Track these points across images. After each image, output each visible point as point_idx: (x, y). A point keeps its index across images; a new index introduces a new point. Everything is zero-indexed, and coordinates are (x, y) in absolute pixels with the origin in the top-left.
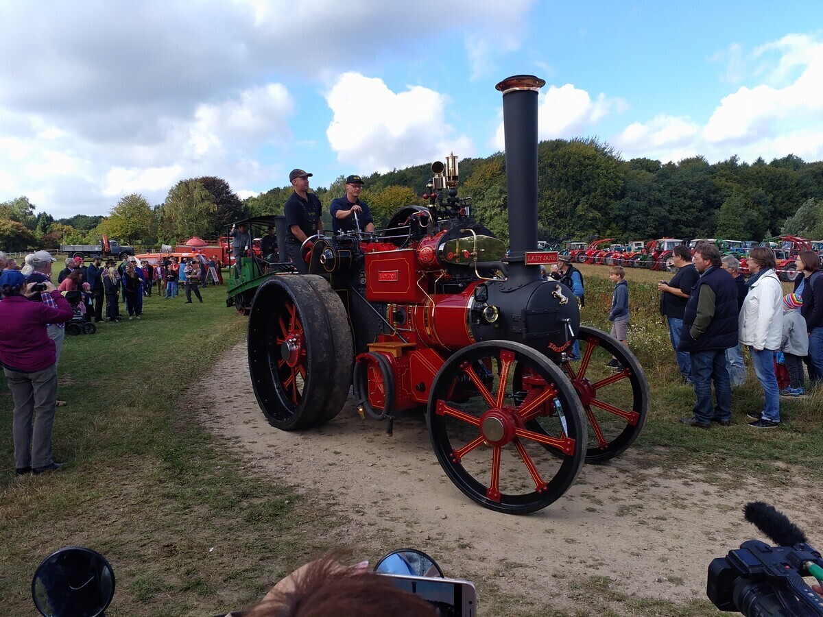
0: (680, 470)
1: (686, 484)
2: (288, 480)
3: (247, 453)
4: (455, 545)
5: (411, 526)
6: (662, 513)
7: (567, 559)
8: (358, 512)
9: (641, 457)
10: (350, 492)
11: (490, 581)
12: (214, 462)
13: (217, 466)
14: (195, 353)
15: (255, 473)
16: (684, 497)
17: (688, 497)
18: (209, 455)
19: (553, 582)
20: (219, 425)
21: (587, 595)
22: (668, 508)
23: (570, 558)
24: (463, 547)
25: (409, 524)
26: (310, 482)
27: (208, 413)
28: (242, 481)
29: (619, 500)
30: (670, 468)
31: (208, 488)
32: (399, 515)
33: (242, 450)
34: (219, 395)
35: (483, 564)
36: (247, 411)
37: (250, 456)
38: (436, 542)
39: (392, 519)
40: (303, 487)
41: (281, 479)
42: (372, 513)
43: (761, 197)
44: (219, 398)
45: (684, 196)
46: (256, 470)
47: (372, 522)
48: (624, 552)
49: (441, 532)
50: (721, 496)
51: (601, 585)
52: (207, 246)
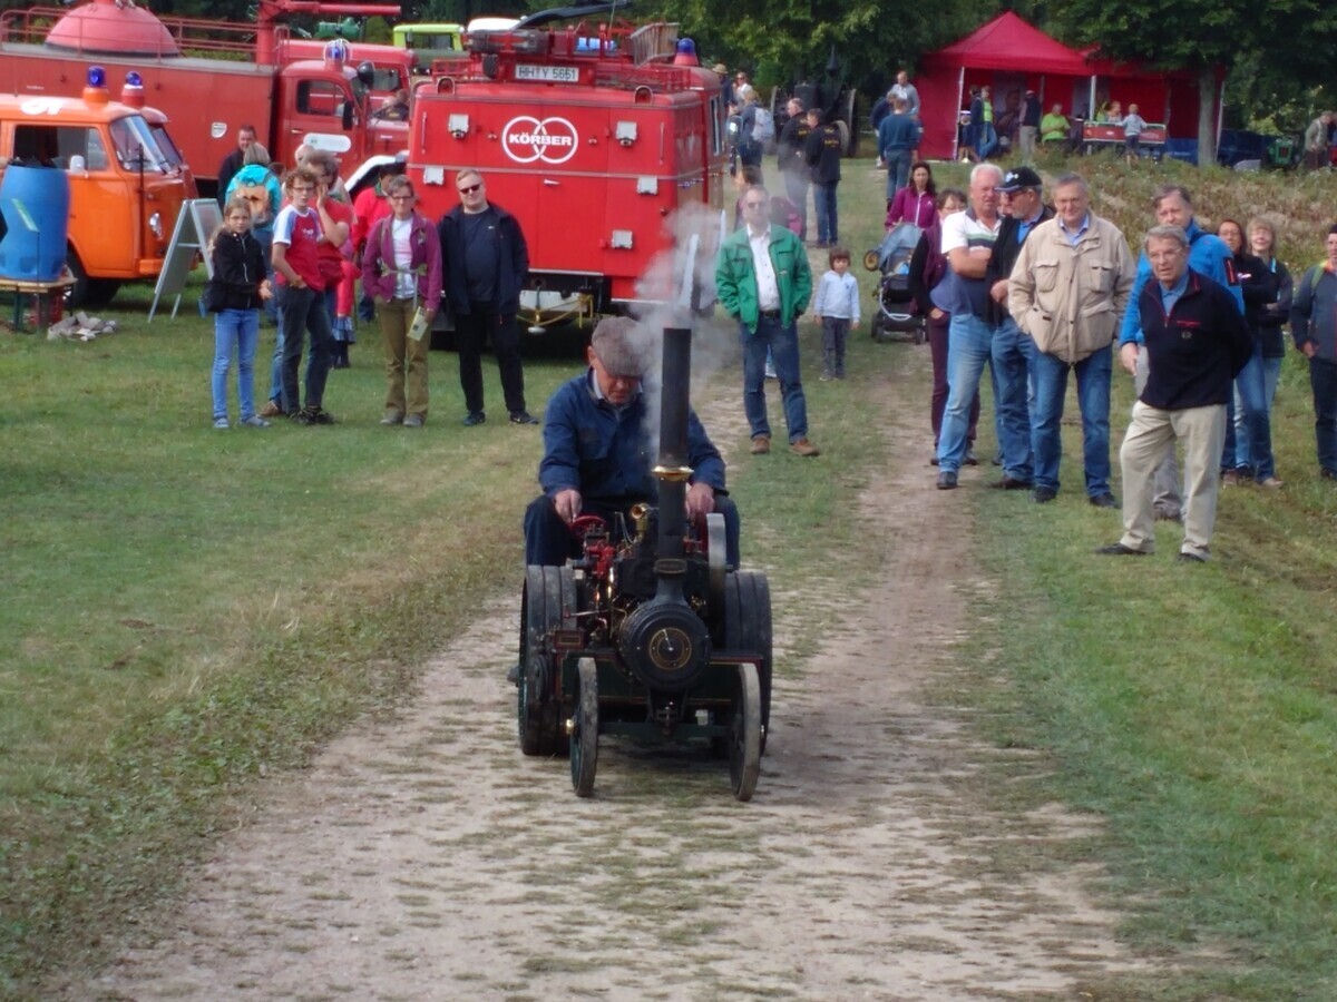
52: (175, 55)
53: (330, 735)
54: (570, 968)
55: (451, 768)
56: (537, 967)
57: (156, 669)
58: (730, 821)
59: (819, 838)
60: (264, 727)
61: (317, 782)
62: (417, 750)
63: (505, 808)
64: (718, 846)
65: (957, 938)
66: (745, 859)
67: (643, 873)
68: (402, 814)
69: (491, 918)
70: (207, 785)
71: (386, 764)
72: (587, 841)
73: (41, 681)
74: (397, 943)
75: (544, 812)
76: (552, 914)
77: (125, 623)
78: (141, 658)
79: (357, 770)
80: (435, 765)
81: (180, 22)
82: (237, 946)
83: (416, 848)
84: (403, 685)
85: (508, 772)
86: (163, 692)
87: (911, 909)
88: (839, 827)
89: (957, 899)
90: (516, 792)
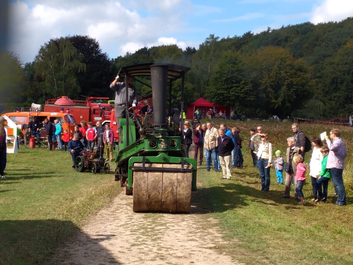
52: (74, 106)
53: (100, 210)
55: (118, 214)
56: (133, 245)
57: (72, 200)
58: (162, 222)
59: (176, 224)
60: (89, 209)
61: (98, 217)
62: (113, 212)
63: (127, 220)
64: (160, 225)
65: (197, 239)
66: (164, 227)
67: (149, 230)
68: (111, 222)
69: (125, 238)
70: (80, 218)
71: (108, 214)
72: (140, 225)
73: (54, 202)
75: (133, 221)
76: (135, 237)
77: (68, 193)
78: (70, 198)
79: (104, 215)
80: (116, 214)
81: (75, 101)
82: (86, 243)
83: (113, 227)
84: (111, 202)
85: (128, 215)
86: (73, 204)
87: (190, 235)
88: (179, 222)
89: (197, 233)
90: (129, 218)
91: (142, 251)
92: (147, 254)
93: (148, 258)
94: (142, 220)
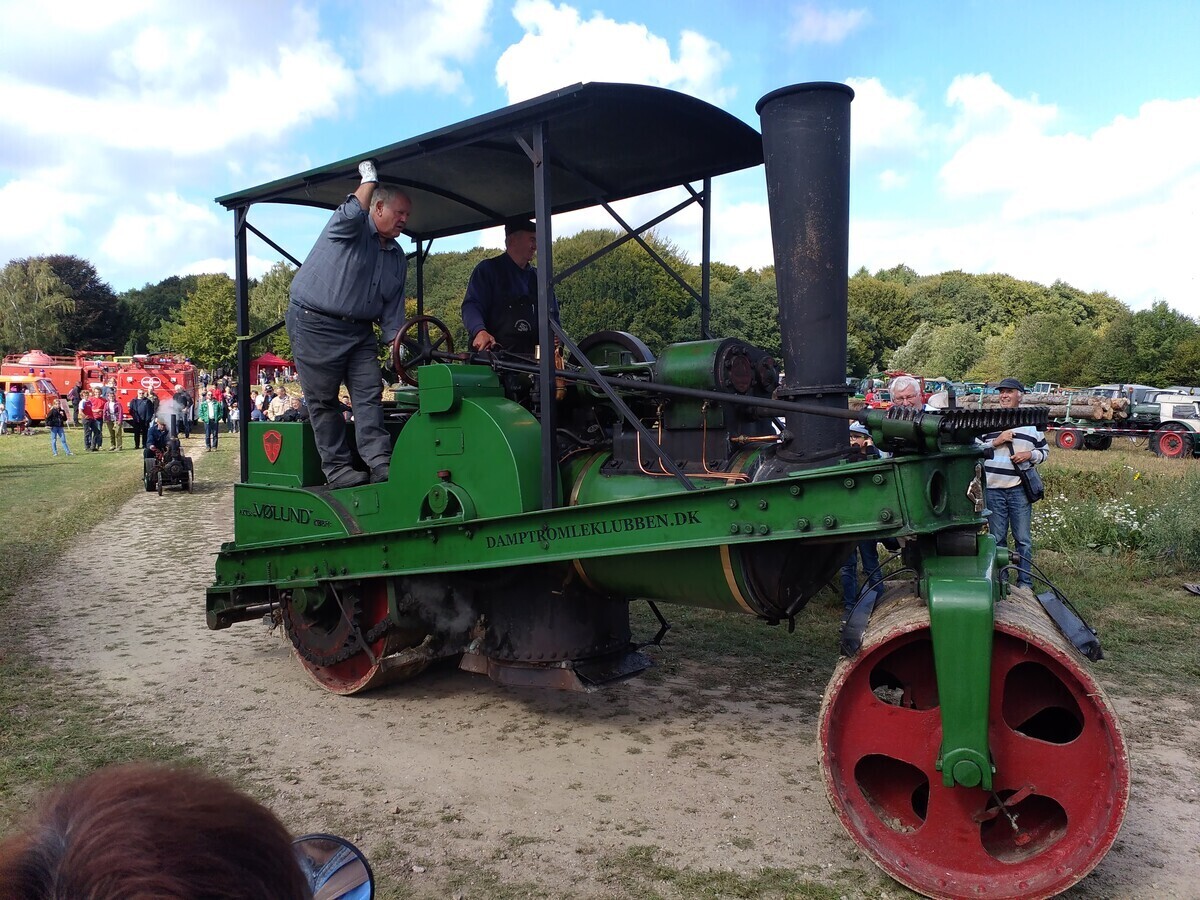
0: (754, 688)
1: (760, 707)
2: (176, 737)
3: (109, 696)
4: (437, 818)
5: (372, 795)
6: (729, 749)
7: (599, 825)
8: (289, 779)
9: (702, 672)
10: (278, 749)
11: (486, 867)
12: (51, 712)
13: (58, 718)
14: (28, 538)
15: (122, 727)
16: (757, 725)
17: (763, 726)
18: (45, 702)
19: (575, 861)
20: (64, 654)
21: (623, 875)
22: (737, 743)
23: (603, 823)
24: (448, 820)
25: (368, 792)
26: (213, 738)
27: (45, 633)
28: (98, 742)
29: (673, 734)
30: (740, 685)
31: (39, 755)
32: (354, 780)
33: (101, 692)
34: (66, 606)
35: (477, 843)
36: (114, 629)
37: (115, 701)
38: (409, 816)
39: (342, 787)
40: (201, 746)
41: (165, 735)
42: (310, 780)
43: (865, 319)
44: (66, 610)
45: (767, 314)
46: (123, 723)
47: (311, 792)
48: (676, 809)
49: (416, 800)
50: (805, 722)
51: (642, 858)
52: (54, 365)
53: (96, 524)
54: (158, 572)
56: (150, 573)
57: (49, 512)
60: (78, 524)
62: (120, 526)
67: (178, 549)
69: (138, 563)
74: (113, 571)
76: (154, 561)
77: (41, 501)
81: (56, 357)
82: (69, 575)
83: (118, 548)
84: (116, 511)
91: (165, 581)
92: (174, 584)
93: (175, 589)
94: (168, 535)
